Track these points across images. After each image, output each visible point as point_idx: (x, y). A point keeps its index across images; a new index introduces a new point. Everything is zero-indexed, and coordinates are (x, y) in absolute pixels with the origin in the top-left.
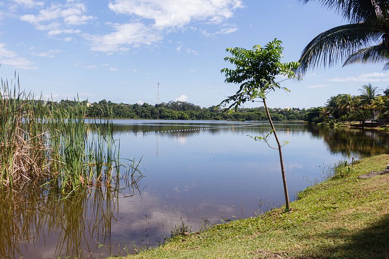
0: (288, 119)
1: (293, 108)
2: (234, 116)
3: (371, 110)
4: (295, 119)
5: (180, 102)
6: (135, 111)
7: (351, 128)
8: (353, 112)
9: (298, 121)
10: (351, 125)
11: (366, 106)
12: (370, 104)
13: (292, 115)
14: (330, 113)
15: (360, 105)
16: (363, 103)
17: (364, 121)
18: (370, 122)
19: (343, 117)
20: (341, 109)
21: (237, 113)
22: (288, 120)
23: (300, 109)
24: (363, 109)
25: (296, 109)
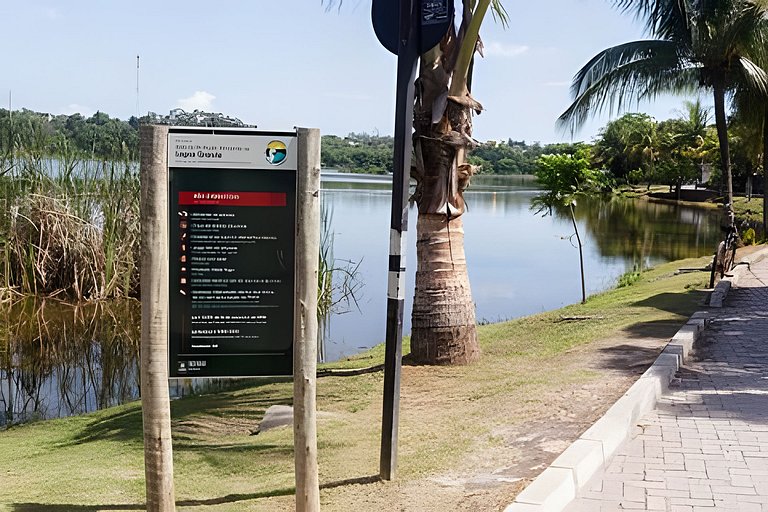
0: (496, 170)
1: (510, 141)
2: (355, 157)
3: (697, 161)
4: (513, 170)
5: (202, 114)
6: (74, 136)
7: (650, 201)
8: (656, 162)
9: (521, 176)
10: (650, 195)
11: (686, 150)
12: (696, 146)
13: (506, 160)
14: (604, 162)
15: (673, 146)
16: (679, 142)
17: (678, 186)
18: (692, 187)
19: (634, 173)
20: (628, 152)
21: (361, 150)
22: (497, 172)
23: (527, 144)
24: (679, 156)
25: (516, 143)
